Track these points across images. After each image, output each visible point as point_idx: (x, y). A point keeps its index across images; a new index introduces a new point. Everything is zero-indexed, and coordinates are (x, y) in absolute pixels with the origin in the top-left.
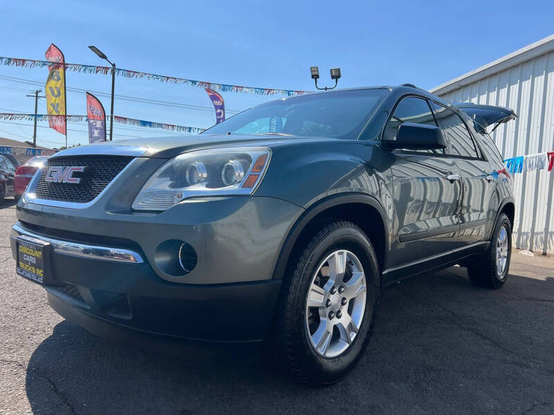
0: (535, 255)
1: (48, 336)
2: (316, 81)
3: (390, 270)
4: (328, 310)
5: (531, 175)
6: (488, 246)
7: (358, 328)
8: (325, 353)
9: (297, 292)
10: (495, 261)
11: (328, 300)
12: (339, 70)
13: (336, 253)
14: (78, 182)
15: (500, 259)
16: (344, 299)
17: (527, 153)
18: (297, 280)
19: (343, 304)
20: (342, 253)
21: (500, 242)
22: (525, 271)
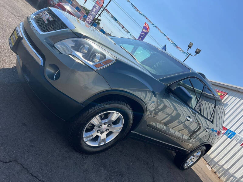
0: (211, 171)
1: (10, 67)
2: (189, 48)
3: (136, 133)
4: (99, 129)
5: (234, 142)
6: (188, 153)
7: (107, 142)
8: (86, 141)
9: (88, 115)
10: (187, 160)
11: (101, 126)
12: (200, 51)
13: (115, 112)
14: (46, 23)
15: (190, 161)
16: (108, 129)
17: (239, 134)
18: (91, 111)
19: (106, 131)
20: (118, 114)
21: (195, 155)
22: (200, 172)
